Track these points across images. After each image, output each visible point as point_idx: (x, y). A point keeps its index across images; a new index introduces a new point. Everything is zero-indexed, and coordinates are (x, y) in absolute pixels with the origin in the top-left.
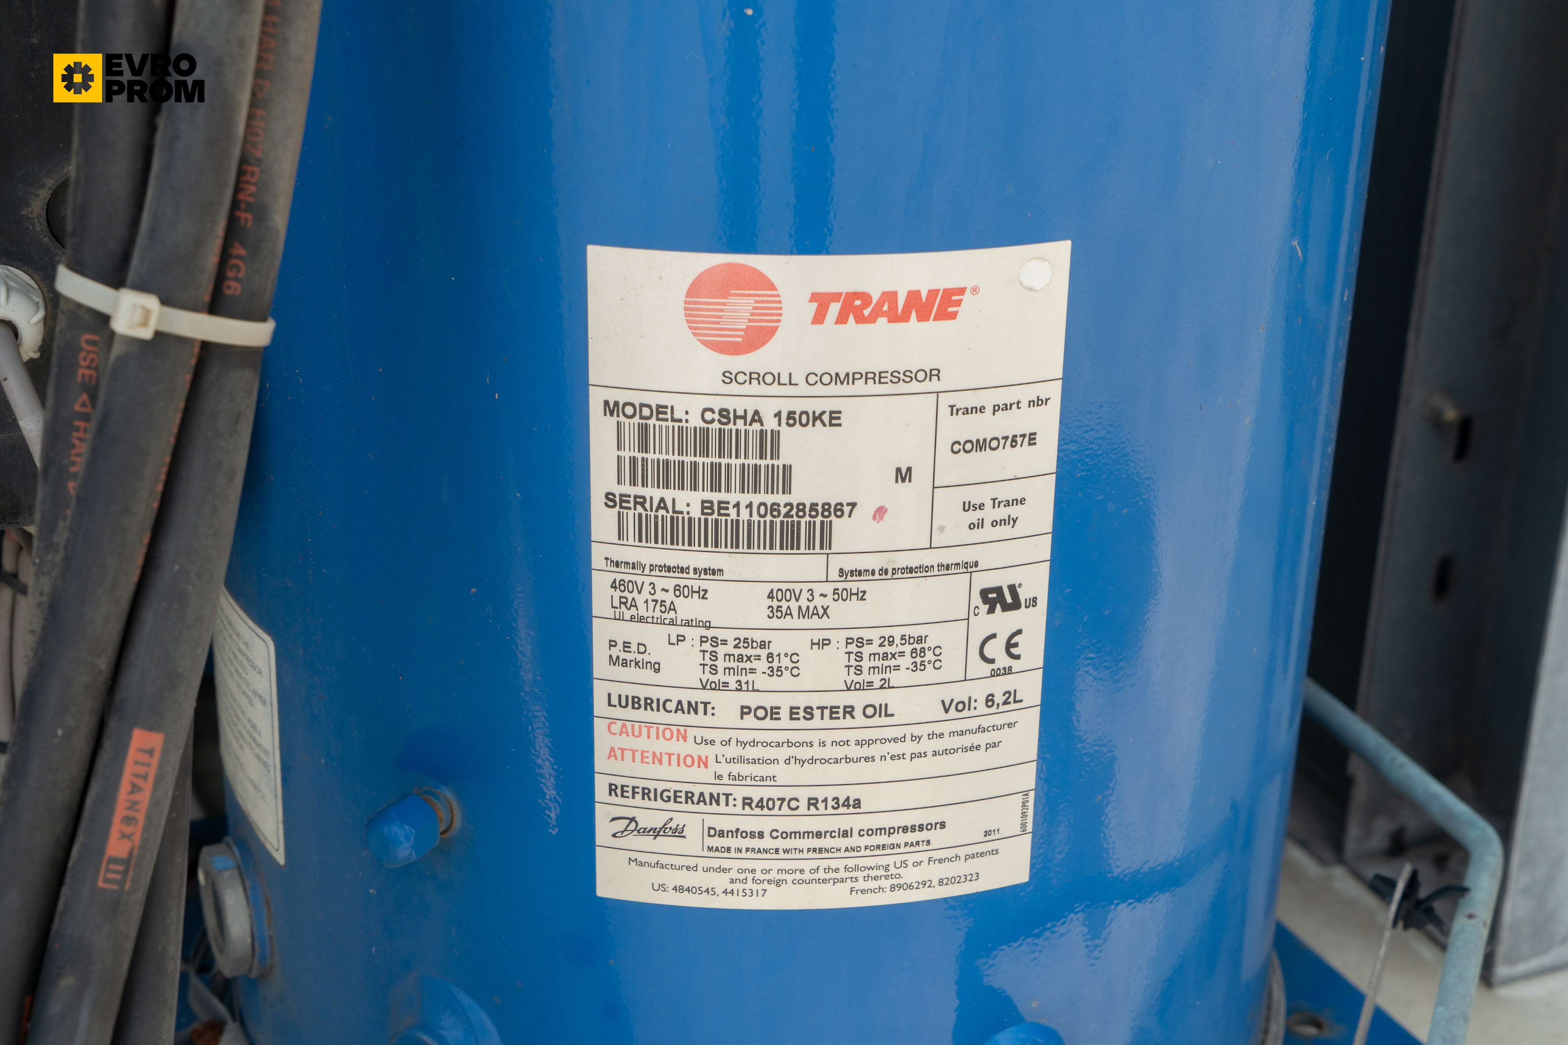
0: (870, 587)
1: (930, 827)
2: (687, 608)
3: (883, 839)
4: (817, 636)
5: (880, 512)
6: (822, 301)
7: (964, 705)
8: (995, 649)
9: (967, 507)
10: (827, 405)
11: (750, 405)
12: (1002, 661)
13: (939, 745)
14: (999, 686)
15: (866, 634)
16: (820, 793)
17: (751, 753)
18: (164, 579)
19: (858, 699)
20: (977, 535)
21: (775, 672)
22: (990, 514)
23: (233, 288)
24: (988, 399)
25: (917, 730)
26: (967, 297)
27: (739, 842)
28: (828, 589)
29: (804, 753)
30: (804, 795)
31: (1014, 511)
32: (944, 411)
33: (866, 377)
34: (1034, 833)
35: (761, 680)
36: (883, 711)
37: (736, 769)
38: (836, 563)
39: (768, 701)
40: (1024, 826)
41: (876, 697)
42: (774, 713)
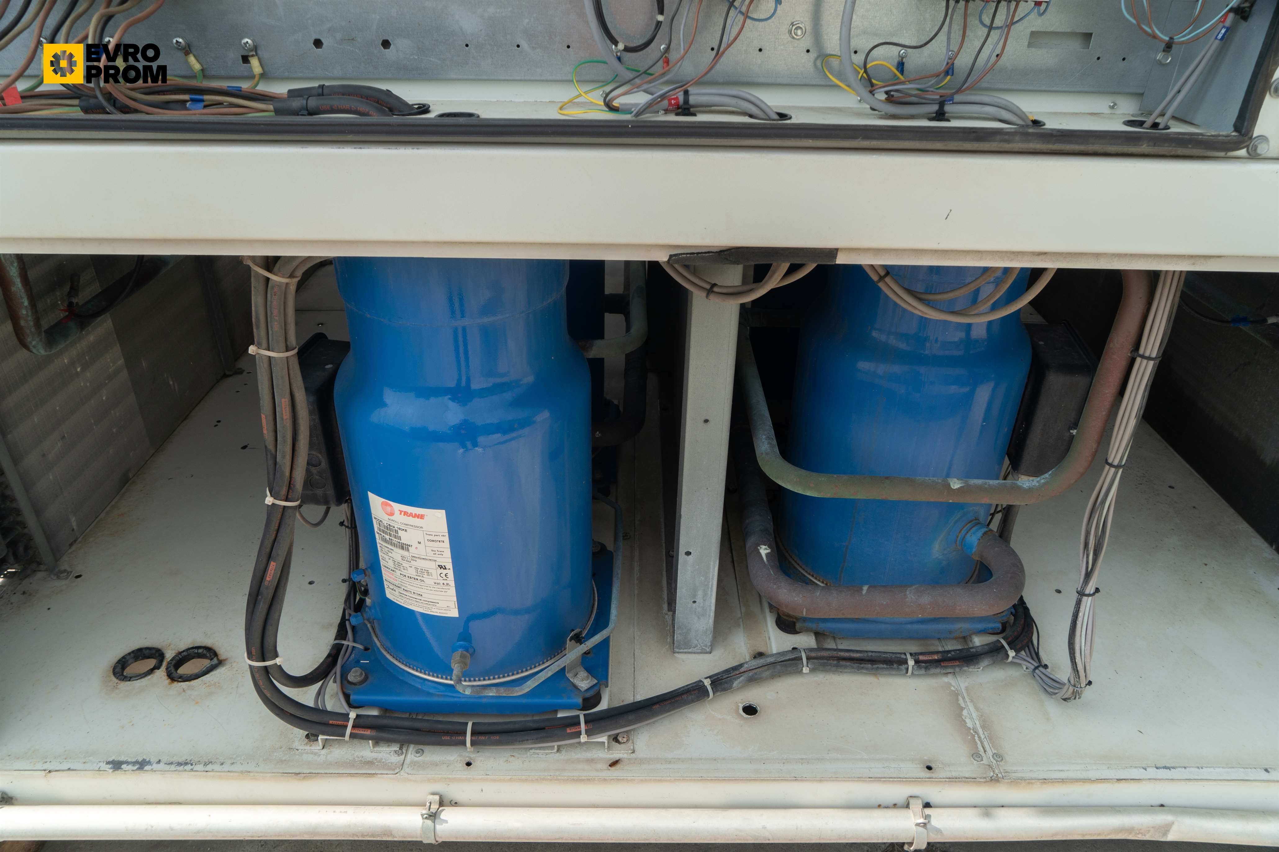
0: (418, 560)
1: (436, 603)
2: (390, 554)
3: (427, 603)
4: (410, 565)
5: (416, 548)
6: (401, 512)
7: (438, 584)
8: (443, 575)
9: (432, 551)
10: (405, 528)
11: (393, 525)
12: (445, 578)
13: (434, 589)
14: (445, 582)
15: (418, 568)
16: (415, 592)
17: (402, 581)
18: (278, 539)
19: (419, 578)
20: (435, 555)
21: (404, 569)
22: (437, 553)
23: (289, 496)
24: (434, 534)
25: (430, 586)
26: (425, 516)
27: (403, 596)
28: (410, 558)
29: (411, 584)
30: (413, 591)
31: (442, 553)
32: (425, 534)
33: (410, 525)
34: (458, 608)
35: (402, 570)
36: (423, 581)
37: (401, 583)
38: (411, 555)
39: (405, 574)
40: (455, 607)
41: (422, 579)
42: (405, 576)
